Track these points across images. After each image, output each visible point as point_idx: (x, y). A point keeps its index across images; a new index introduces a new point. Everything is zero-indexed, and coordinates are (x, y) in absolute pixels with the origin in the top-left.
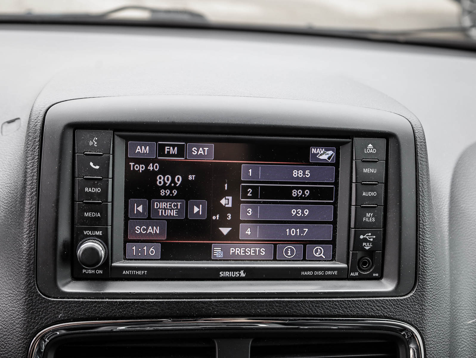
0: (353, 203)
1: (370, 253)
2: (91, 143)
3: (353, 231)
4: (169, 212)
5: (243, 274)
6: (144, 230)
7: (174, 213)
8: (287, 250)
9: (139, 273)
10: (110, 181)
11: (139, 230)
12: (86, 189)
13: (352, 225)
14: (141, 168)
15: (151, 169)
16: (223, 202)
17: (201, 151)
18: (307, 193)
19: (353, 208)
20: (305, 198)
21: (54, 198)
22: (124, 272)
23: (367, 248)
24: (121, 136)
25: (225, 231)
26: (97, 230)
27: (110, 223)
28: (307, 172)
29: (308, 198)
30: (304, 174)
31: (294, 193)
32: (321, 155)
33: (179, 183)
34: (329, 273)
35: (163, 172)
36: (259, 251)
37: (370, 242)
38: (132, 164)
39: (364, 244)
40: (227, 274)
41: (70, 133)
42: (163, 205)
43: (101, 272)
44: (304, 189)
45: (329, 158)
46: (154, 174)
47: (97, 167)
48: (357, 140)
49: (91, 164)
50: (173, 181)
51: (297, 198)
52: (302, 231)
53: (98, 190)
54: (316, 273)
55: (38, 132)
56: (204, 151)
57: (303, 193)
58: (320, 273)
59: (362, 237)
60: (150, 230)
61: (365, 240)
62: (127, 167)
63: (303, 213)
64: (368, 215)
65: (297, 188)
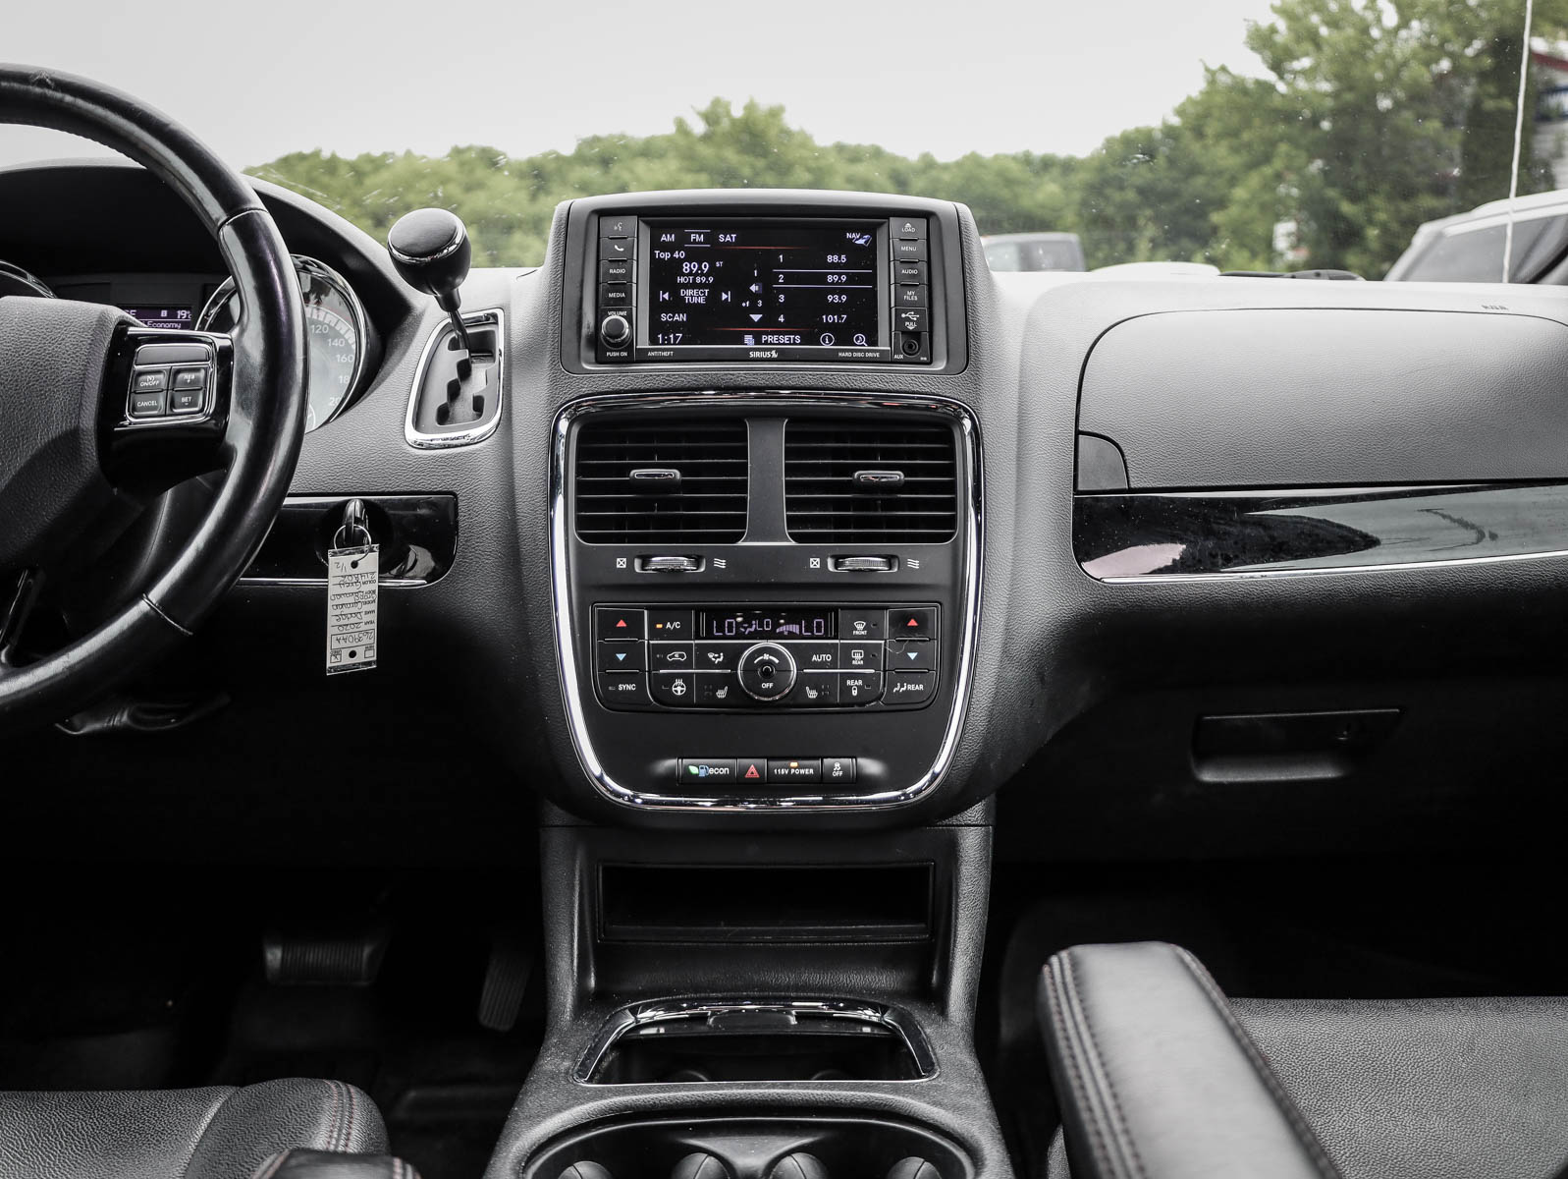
0: (892, 281)
1: (915, 335)
2: (616, 228)
3: (893, 310)
4: (695, 300)
5: (775, 355)
6: (670, 317)
7: (701, 300)
8: (824, 337)
9: (665, 354)
10: (635, 263)
11: (664, 317)
12: (611, 271)
13: (893, 305)
14: (666, 256)
15: (677, 256)
16: (754, 288)
17: (728, 239)
18: (844, 278)
19: (893, 287)
20: (841, 284)
21: (579, 279)
22: (649, 354)
23: (911, 328)
24: (645, 222)
25: (756, 317)
26: (622, 310)
27: (634, 304)
28: (843, 257)
29: (845, 283)
30: (839, 258)
31: (830, 278)
32: (857, 240)
33: (706, 270)
34: (870, 355)
35: (689, 259)
36: (794, 339)
37: (913, 321)
38: (657, 252)
39: (907, 323)
40: (758, 354)
41: (595, 219)
42: (689, 292)
43: (626, 354)
44: (840, 274)
45: (866, 242)
46: (680, 261)
47: (622, 250)
48: (893, 221)
49: (616, 247)
50: (700, 268)
51: (832, 284)
52: (840, 318)
53: (623, 271)
54: (855, 355)
55: (564, 222)
56: (731, 238)
57: (840, 279)
58: (860, 355)
59: (903, 316)
60: (676, 318)
61: (908, 320)
62: (652, 255)
63: (839, 298)
64: (909, 293)
65: (833, 274)
